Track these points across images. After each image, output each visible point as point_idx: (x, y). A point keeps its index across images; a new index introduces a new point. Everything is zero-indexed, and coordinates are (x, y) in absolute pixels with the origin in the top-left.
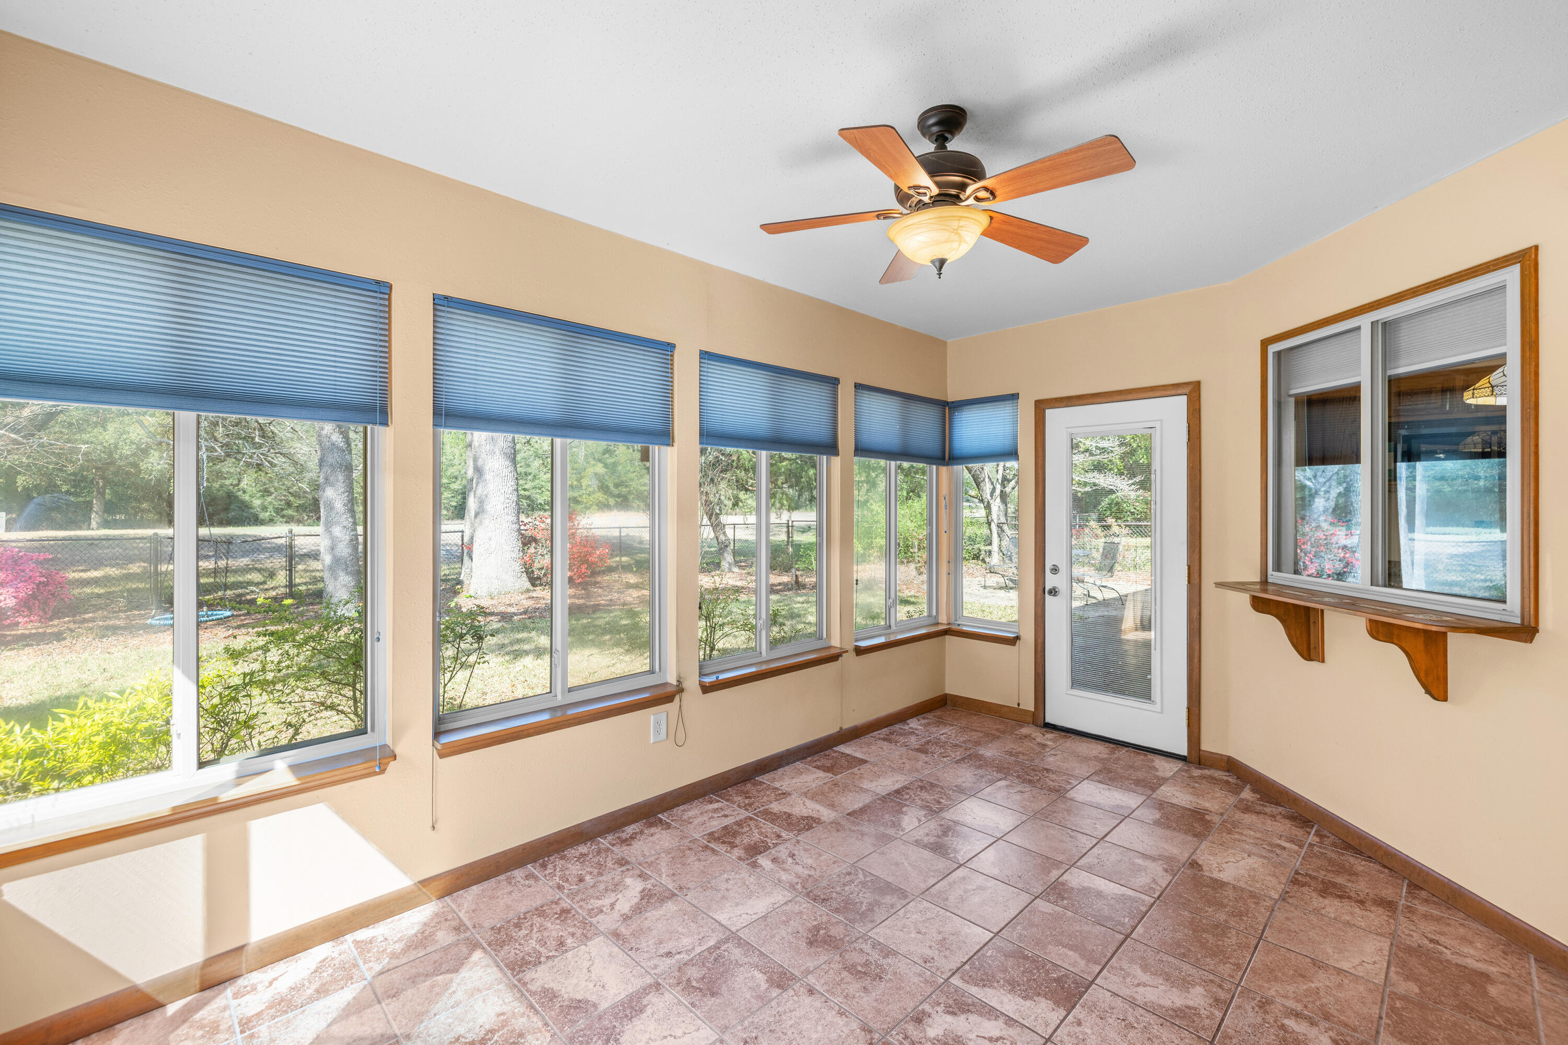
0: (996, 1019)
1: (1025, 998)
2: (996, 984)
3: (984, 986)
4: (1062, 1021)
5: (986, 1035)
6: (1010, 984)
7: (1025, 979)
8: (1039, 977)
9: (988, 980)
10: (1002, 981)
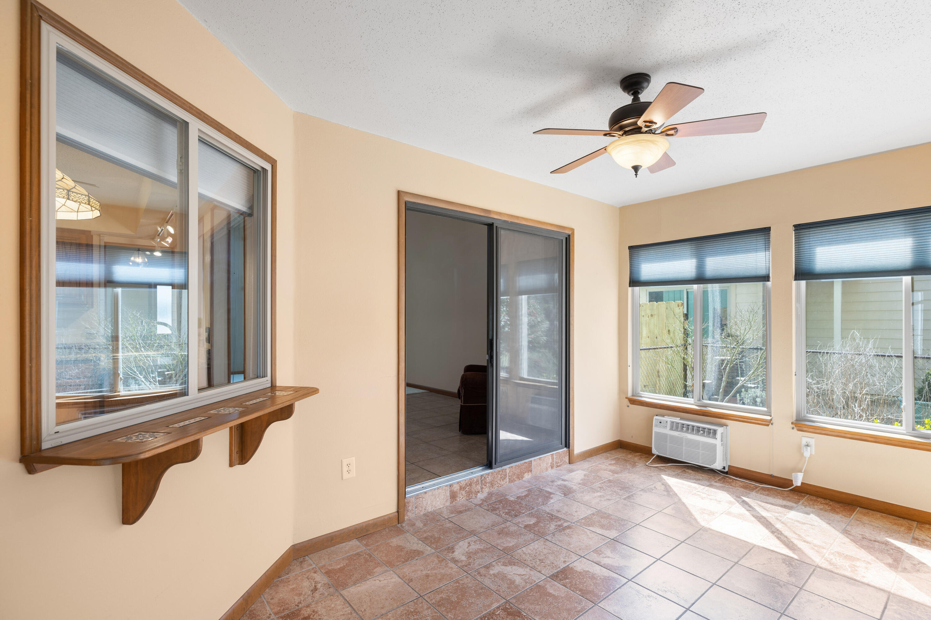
0: (605, 564)
1: (588, 571)
2: (602, 577)
3: (609, 577)
4: (573, 562)
5: (610, 559)
6: (594, 577)
7: (585, 580)
8: (576, 580)
9: (606, 579)
10: (598, 578)
